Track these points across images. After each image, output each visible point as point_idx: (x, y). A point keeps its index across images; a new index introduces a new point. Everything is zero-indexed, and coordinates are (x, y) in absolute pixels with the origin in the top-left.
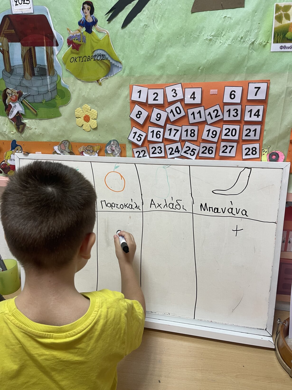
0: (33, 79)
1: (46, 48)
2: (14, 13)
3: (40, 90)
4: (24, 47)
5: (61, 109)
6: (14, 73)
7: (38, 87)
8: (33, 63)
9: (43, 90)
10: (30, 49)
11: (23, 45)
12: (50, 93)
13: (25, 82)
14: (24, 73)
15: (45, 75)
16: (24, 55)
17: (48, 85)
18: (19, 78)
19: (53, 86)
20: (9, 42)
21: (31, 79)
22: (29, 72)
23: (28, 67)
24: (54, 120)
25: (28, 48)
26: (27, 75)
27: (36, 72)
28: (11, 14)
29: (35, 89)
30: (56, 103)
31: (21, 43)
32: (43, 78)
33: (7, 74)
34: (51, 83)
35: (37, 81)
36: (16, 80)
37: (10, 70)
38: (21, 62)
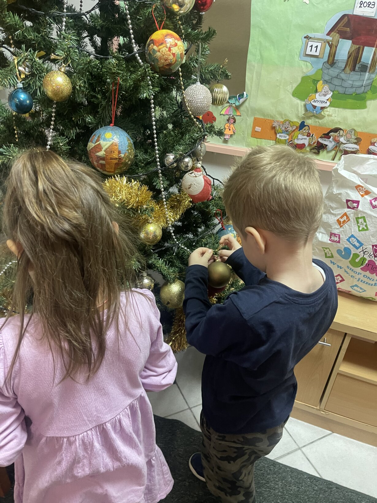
0: (352, 73)
1: (375, 50)
2: (354, 14)
3: (354, 84)
4: (354, 45)
5: (368, 103)
6: (335, 66)
7: (353, 81)
8: (357, 61)
9: (358, 84)
10: (359, 48)
11: (353, 43)
12: (363, 87)
13: (343, 75)
14: (345, 67)
15: (365, 71)
16: (350, 52)
17: (364, 80)
18: (338, 71)
19: (369, 81)
20: (340, 38)
21: (350, 73)
22: (350, 67)
23: (351, 62)
24: (357, 111)
25: (358, 46)
26: (348, 69)
27: (357, 68)
28: (351, 14)
29: (351, 82)
30: (366, 96)
31: (352, 42)
32: (362, 73)
33: (328, 66)
34: (368, 79)
35: (355, 76)
36: (333, 72)
37: (332, 62)
38: (346, 58)
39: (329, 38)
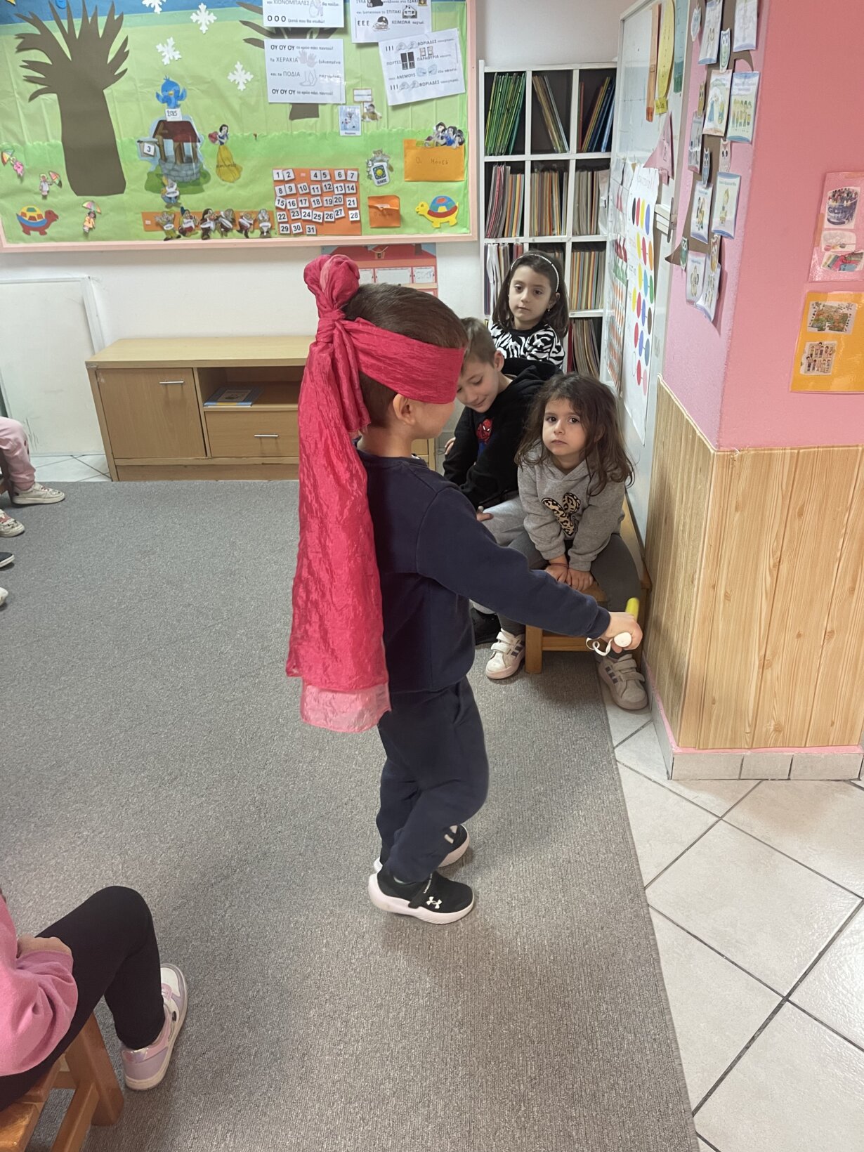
0: (182, 165)
1: (192, 144)
2: (166, 120)
3: (188, 173)
4: (175, 143)
5: (204, 186)
6: (169, 161)
8: (182, 155)
9: (190, 173)
10: (180, 144)
11: (174, 141)
12: (195, 175)
13: (176, 167)
14: (176, 161)
15: (191, 162)
16: (175, 149)
17: (194, 169)
18: (172, 164)
19: (198, 169)
20: (163, 138)
22: (179, 160)
23: (179, 157)
24: (199, 195)
25: (178, 143)
26: (178, 162)
27: (184, 161)
29: (185, 172)
30: (200, 182)
32: (190, 164)
33: (162, 161)
34: (196, 168)
35: (185, 166)
36: (169, 166)
37: (164, 158)
38: (173, 153)
39: (155, 140)
